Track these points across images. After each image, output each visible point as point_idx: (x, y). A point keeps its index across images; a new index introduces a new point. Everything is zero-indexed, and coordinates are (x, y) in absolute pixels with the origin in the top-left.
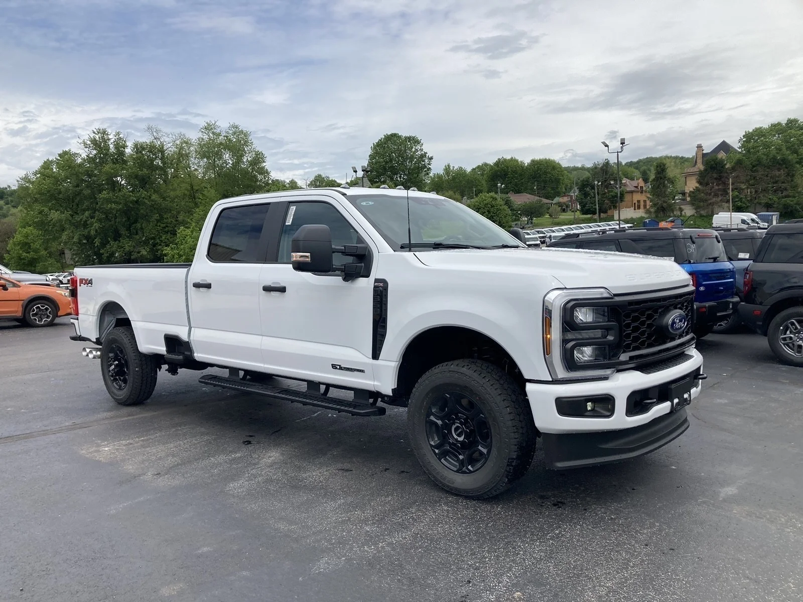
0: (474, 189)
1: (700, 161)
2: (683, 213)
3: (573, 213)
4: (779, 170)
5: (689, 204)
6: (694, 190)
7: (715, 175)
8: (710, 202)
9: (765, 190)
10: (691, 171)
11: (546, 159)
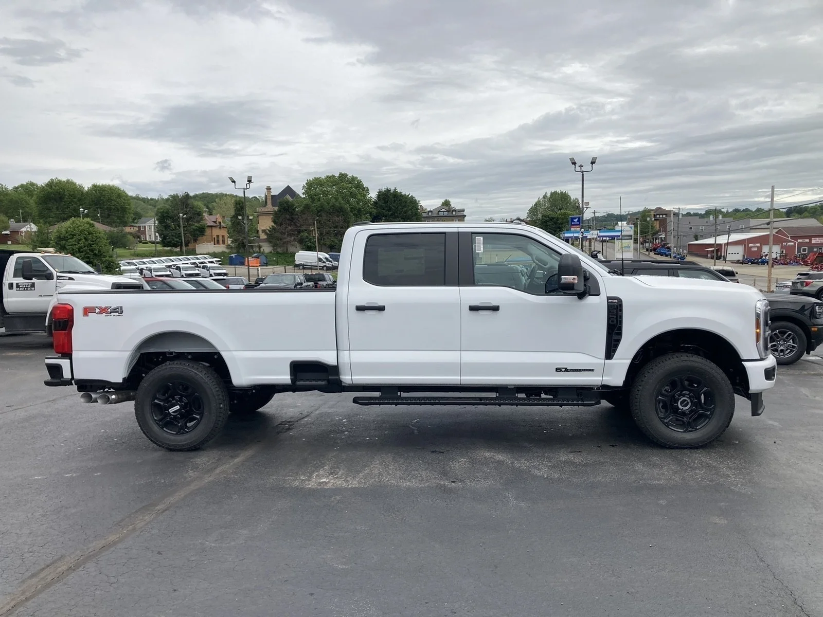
0: (21, 211)
1: (269, 202)
2: (262, 250)
3: (154, 245)
4: (338, 216)
5: (266, 242)
6: (270, 228)
7: (288, 217)
8: (285, 240)
9: (328, 233)
10: (263, 210)
11: (109, 185)
